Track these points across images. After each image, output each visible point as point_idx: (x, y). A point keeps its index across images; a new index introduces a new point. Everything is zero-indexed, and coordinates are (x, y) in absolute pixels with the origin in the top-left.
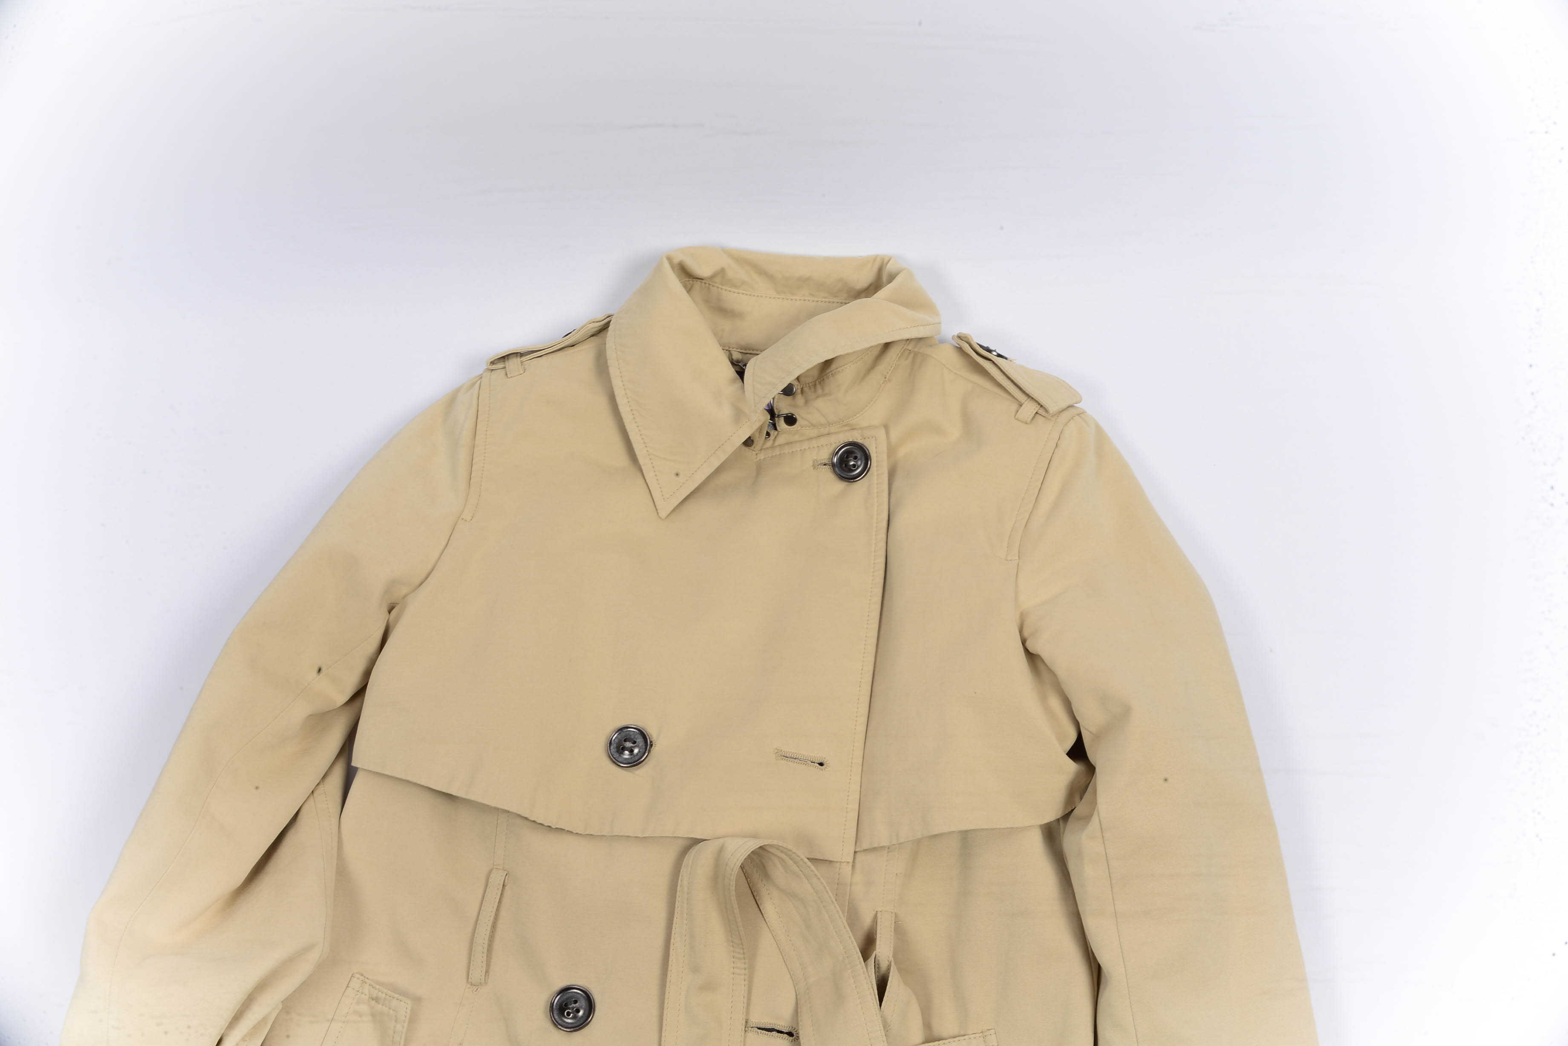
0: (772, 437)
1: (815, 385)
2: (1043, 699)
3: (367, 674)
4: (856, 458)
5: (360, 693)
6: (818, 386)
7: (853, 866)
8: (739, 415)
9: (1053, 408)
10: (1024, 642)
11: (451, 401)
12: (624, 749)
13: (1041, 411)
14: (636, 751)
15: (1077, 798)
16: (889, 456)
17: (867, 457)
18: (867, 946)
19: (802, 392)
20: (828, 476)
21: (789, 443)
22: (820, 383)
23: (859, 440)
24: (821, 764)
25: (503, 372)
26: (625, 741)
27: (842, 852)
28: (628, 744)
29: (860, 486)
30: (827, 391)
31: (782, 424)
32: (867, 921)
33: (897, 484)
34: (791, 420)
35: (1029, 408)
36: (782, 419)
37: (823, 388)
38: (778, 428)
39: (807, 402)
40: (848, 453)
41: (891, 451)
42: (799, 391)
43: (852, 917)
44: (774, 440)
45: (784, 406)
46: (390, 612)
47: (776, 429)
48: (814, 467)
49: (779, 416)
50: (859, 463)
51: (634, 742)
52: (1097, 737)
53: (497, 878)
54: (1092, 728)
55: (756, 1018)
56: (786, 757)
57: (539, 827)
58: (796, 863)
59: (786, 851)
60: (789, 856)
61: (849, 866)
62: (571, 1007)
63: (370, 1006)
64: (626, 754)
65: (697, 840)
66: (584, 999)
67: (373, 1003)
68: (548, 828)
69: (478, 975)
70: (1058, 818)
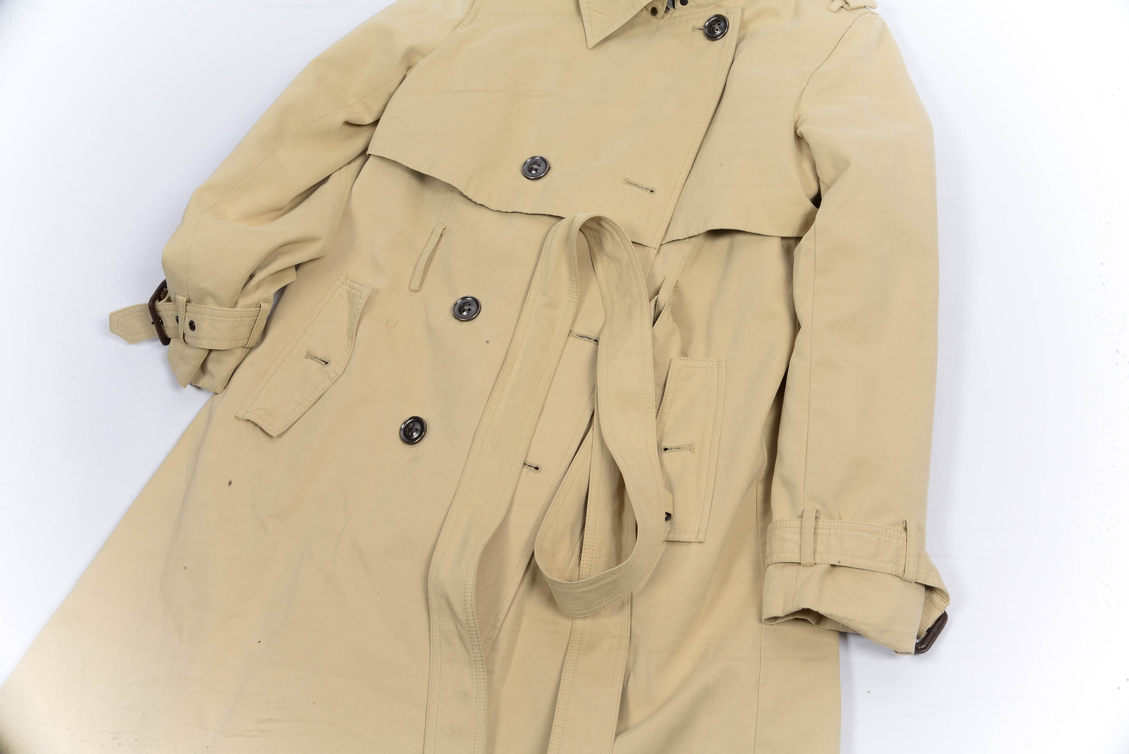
54: (827, 182)
55: (578, 330)
56: (630, 183)
57: (470, 202)
58: (619, 235)
59: (613, 225)
60: (615, 230)
61: (656, 251)
62: (466, 308)
63: (349, 292)
64: (534, 172)
65: (561, 218)
66: (474, 303)
67: (350, 289)
68: (475, 203)
69: (415, 285)
70: (794, 236)
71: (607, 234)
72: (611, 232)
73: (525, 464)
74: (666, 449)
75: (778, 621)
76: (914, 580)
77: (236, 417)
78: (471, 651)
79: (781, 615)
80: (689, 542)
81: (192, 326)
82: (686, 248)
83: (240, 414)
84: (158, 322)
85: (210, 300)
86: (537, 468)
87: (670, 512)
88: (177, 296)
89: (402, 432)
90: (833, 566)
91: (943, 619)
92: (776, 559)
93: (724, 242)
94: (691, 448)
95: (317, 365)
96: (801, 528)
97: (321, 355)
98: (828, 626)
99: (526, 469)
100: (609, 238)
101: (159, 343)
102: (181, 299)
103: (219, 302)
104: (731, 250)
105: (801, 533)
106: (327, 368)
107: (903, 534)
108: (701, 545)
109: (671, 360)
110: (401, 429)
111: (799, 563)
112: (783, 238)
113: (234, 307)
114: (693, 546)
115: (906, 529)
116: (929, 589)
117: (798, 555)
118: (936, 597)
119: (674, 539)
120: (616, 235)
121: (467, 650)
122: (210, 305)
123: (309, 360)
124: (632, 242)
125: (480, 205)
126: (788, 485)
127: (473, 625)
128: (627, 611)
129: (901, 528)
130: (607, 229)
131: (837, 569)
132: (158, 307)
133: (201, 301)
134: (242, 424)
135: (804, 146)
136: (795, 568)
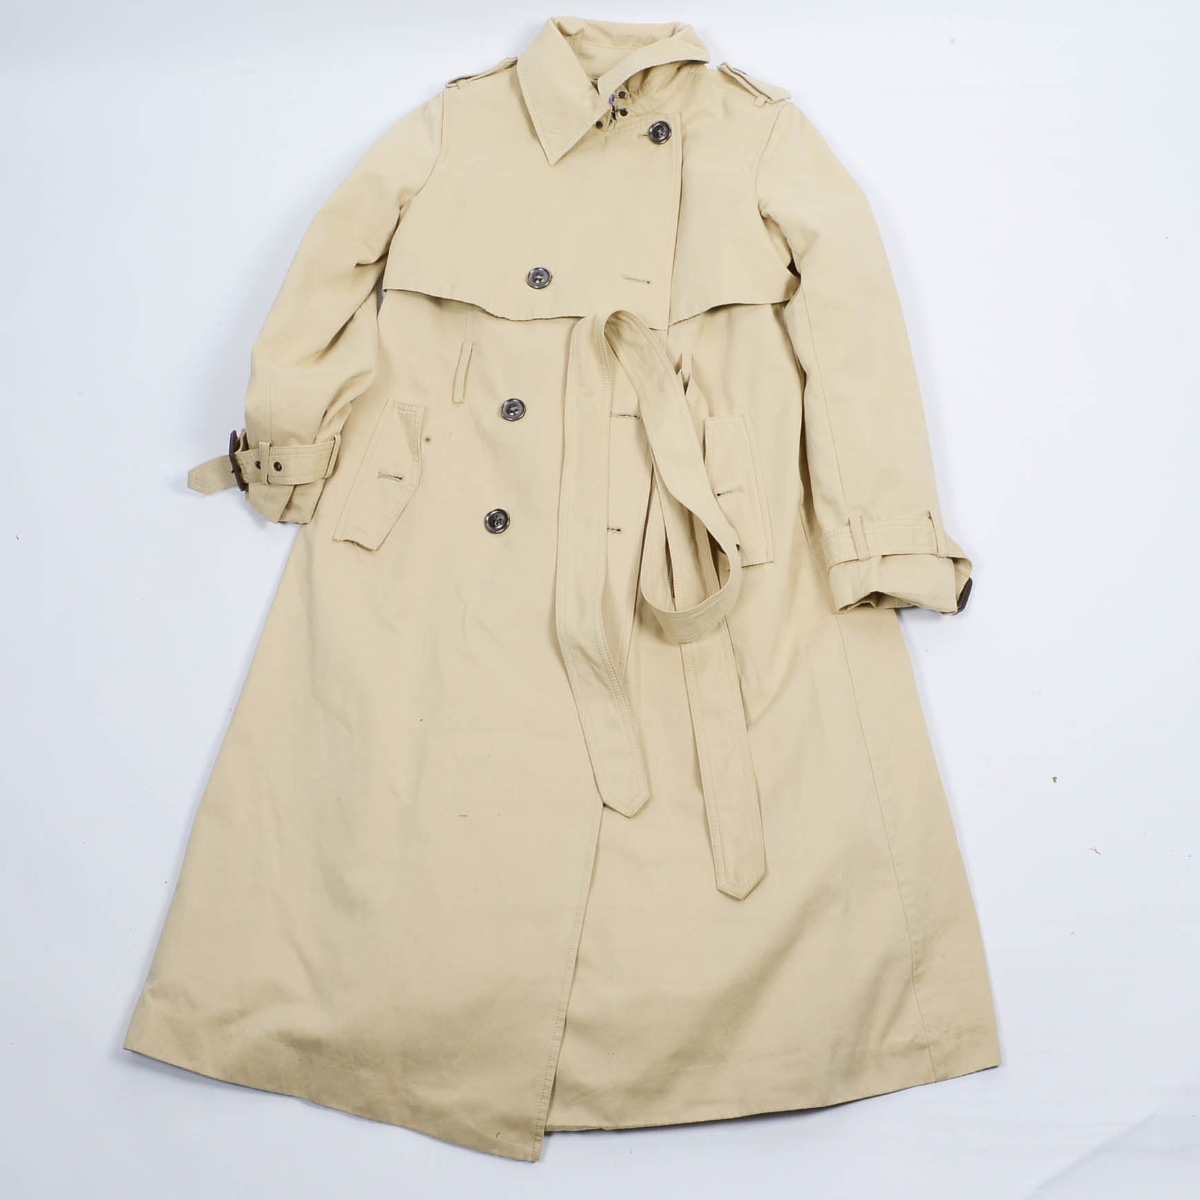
0: (613, 124)
1: (638, 91)
2: (772, 239)
3: (388, 245)
4: (662, 130)
5: (384, 257)
6: (640, 92)
7: (668, 333)
8: (595, 106)
9: (775, 99)
10: (760, 212)
11: (426, 107)
12: (536, 279)
13: (769, 100)
14: (542, 281)
15: (791, 295)
16: (682, 129)
17: (669, 130)
18: (678, 369)
19: (631, 96)
20: (647, 141)
21: (624, 126)
22: (641, 89)
23: (664, 120)
24: (648, 282)
25: (457, 88)
26: (537, 275)
27: (662, 324)
28: (539, 277)
29: (665, 147)
30: (645, 92)
31: (619, 115)
32: (676, 359)
33: (687, 143)
34: (624, 113)
35: (762, 99)
36: (619, 113)
37: (642, 92)
38: (617, 118)
39: (633, 102)
40: (659, 127)
41: (683, 127)
42: (629, 96)
43: (669, 354)
44: (615, 126)
45: (620, 104)
46: (401, 209)
47: (615, 119)
48: (638, 137)
49: (617, 111)
50: (664, 133)
51: (542, 276)
52: (801, 257)
53: (468, 348)
54: (799, 252)
55: (616, 411)
56: (628, 279)
57: (491, 317)
58: (637, 324)
59: (631, 316)
60: (632, 320)
61: (666, 332)
62: (513, 409)
63: (399, 414)
64: (538, 282)
65: (579, 318)
66: (520, 405)
67: (401, 411)
68: (497, 317)
69: (458, 397)
70: (781, 301)
71: (625, 325)
72: (628, 323)
73: (608, 529)
74: (719, 495)
75: (849, 609)
76: (946, 556)
77: (334, 540)
78: (611, 686)
79: (853, 602)
80: (762, 564)
81: (278, 466)
82: (694, 326)
83: (338, 537)
84: (237, 470)
85: (293, 440)
86: (619, 530)
87: (738, 544)
88: (260, 443)
89: (488, 524)
90: (883, 556)
91: (969, 583)
92: (837, 560)
93: (722, 315)
94: (740, 490)
95: (392, 483)
96: (851, 532)
97: (393, 472)
98: (887, 605)
99: (610, 532)
100: (627, 328)
101: (238, 489)
102: (265, 444)
103: (300, 440)
104: (730, 320)
105: (852, 537)
106: (402, 483)
107: (930, 521)
108: (772, 564)
109: (704, 421)
110: (486, 522)
111: (858, 560)
112: (772, 304)
113: (314, 443)
114: (765, 566)
115: (930, 518)
116: (955, 560)
117: (855, 555)
118: (961, 567)
119: (748, 564)
120: (632, 323)
121: (607, 686)
122: (294, 445)
123: (382, 479)
124: (650, 329)
125: (502, 318)
126: (830, 502)
127: (609, 663)
128: (724, 629)
129: (926, 517)
130: (624, 321)
131: (886, 558)
132: (238, 456)
133: (284, 443)
134: (342, 545)
135: (771, 225)
136: (856, 562)
